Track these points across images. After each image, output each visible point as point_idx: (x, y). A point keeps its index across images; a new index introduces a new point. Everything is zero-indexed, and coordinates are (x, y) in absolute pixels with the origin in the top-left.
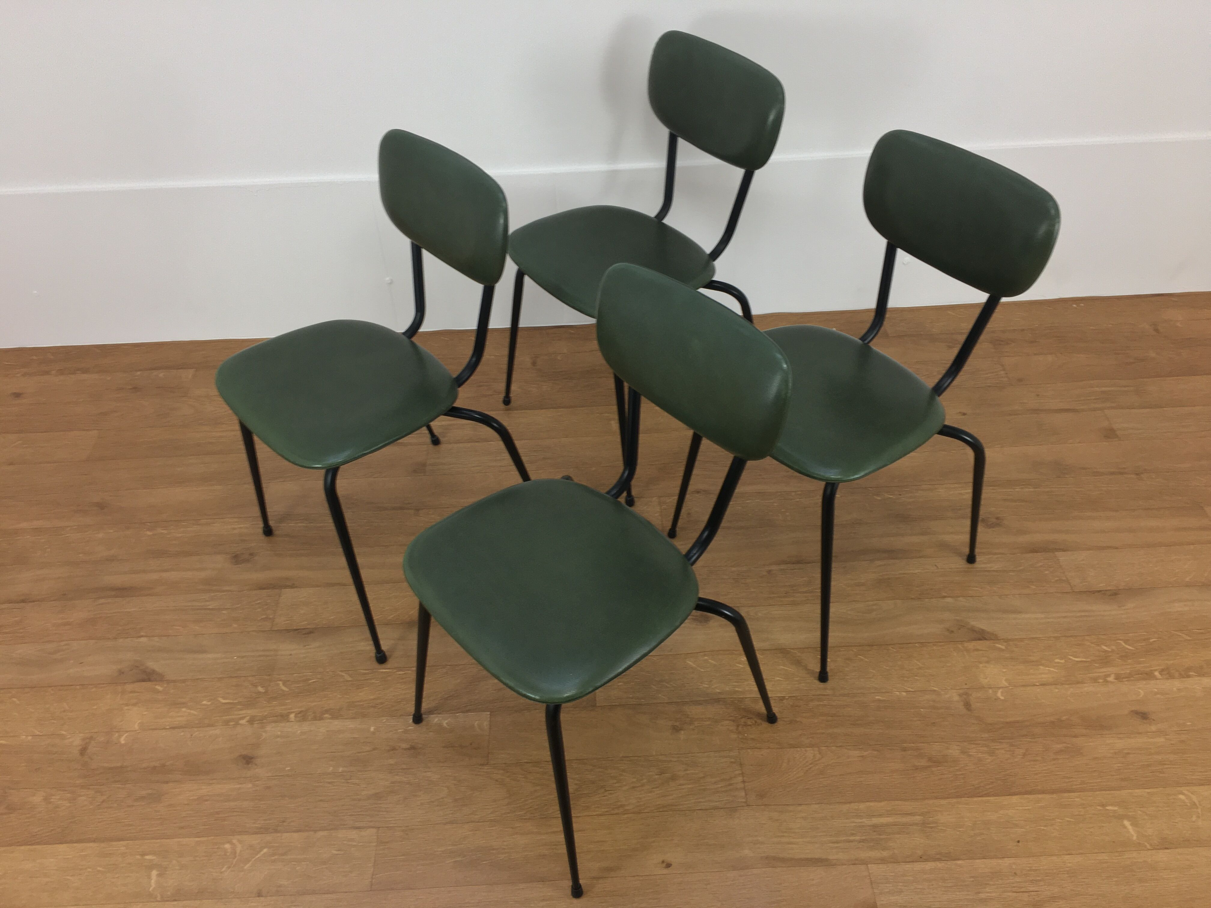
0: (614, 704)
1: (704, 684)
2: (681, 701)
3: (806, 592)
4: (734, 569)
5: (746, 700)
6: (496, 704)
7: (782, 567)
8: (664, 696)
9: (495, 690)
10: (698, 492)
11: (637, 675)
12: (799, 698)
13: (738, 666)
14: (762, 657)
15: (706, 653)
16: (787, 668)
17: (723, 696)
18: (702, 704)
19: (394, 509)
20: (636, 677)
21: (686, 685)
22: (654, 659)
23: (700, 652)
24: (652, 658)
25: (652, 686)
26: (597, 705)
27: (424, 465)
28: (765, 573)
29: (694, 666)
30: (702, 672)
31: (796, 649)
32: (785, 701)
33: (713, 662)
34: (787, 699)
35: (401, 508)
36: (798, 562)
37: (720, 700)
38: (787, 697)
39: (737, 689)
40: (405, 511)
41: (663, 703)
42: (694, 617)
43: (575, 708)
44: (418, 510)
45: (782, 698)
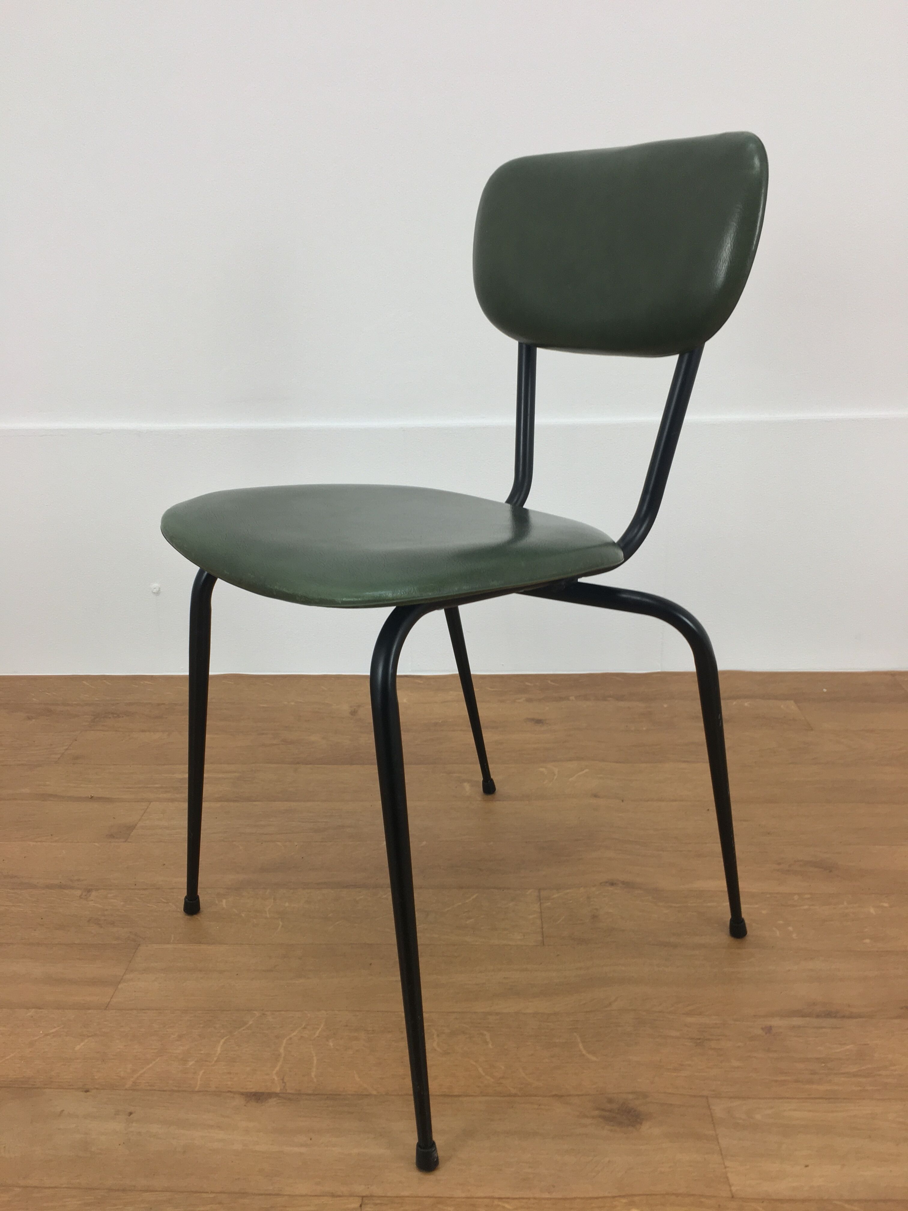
3: (855, 1075)
4: (690, 1020)
7: (797, 1021)
10: (612, 884)
15: (636, 1199)
19: (48, 887)
22: (507, 1206)
23: (620, 1196)
24: (500, 1203)
27: (131, 828)
28: (760, 1032)
31: (855, 1201)
35: (61, 887)
36: (829, 1015)
40: (66, 891)
42: (607, 1114)
44: (89, 891)
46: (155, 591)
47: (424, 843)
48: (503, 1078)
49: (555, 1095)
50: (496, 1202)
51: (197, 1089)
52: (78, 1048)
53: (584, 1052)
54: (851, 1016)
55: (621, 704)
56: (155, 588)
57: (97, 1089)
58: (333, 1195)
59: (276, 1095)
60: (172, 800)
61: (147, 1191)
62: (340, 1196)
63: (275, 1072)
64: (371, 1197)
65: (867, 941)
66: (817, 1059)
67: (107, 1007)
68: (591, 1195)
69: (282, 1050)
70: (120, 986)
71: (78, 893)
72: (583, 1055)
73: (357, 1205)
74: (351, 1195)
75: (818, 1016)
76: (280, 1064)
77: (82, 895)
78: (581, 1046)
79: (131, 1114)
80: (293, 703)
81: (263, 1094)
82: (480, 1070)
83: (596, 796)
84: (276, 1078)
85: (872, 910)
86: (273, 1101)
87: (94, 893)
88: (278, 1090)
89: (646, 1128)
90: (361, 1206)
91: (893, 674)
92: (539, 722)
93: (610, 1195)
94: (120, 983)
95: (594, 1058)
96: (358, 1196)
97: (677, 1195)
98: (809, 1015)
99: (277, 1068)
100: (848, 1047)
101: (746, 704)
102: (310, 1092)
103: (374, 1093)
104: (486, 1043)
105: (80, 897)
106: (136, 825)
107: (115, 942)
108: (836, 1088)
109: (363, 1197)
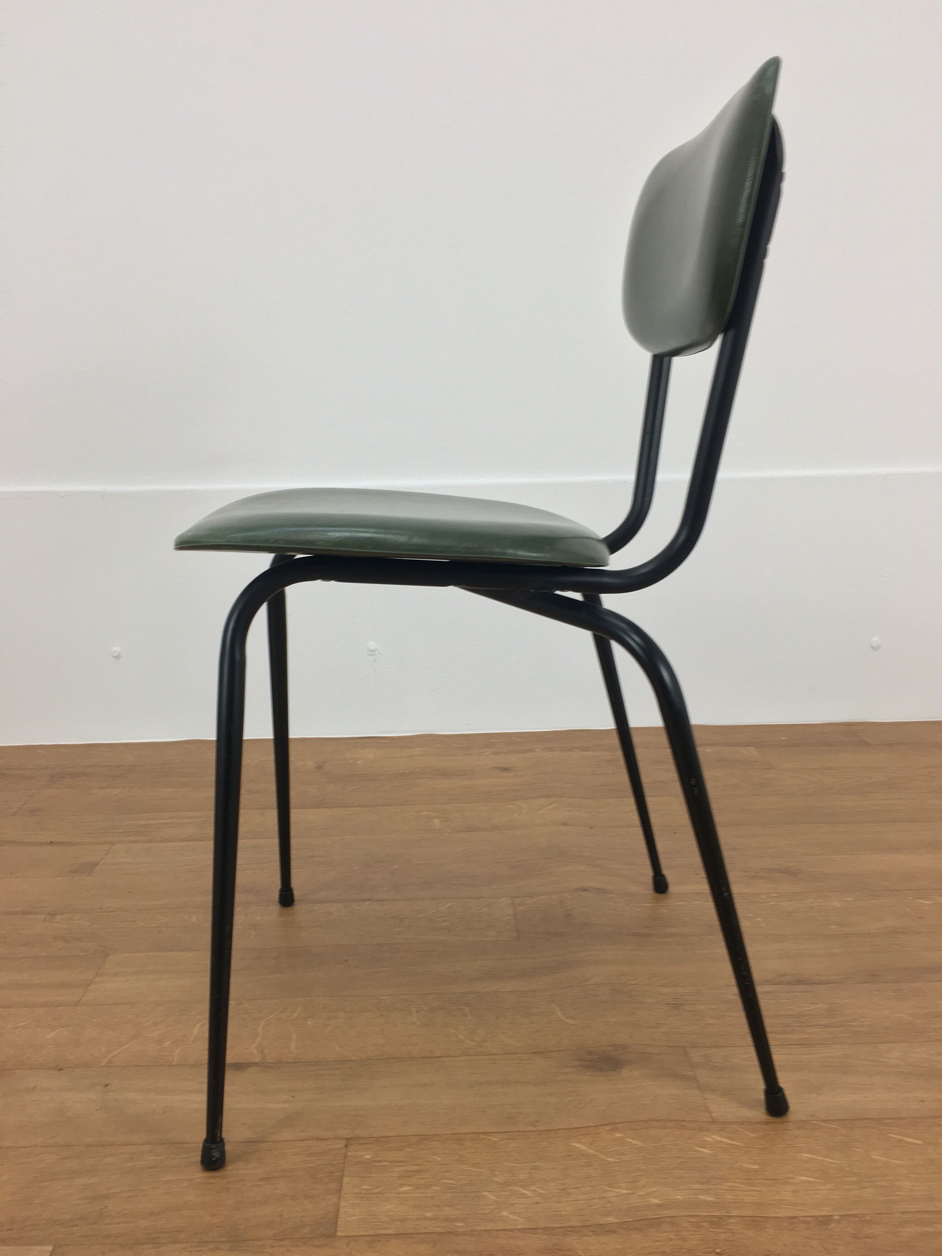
0: (382, 1232)
1: (619, 1188)
2: (558, 1225)
3: (826, 1026)
4: (665, 990)
5: (732, 1221)
6: (75, 1229)
7: (768, 988)
8: (513, 1213)
9: (85, 1199)
10: (584, 890)
11: (447, 1171)
12: (868, 1218)
13: (697, 1151)
14: (755, 1135)
15: (619, 1126)
16: (821, 1158)
17: (668, 1213)
18: (614, 1232)
19: (10, 913)
20: (447, 1174)
21: (571, 1190)
23: (603, 1125)
25: (486, 1193)
26: (339, 1234)
27: (94, 865)
29: (592, 1151)
30: (612, 1162)
31: (832, 1120)
32: (833, 1225)
33: (635, 1142)
34: (838, 1222)
35: (24, 913)
36: (799, 982)
37: (661, 1220)
38: (836, 1218)
39: (702, 1197)
40: (30, 916)
41: (511, 1230)
42: (587, 1063)
43: (283, 1240)
44: (54, 915)
45: (821, 1219)
46: (115, 654)
47: (396, 866)
48: (483, 1041)
49: (536, 1052)
50: (481, 1136)
51: (174, 1063)
52: (49, 1036)
53: (563, 1018)
54: (820, 983)
55: (586, 753)
56: (115, 652)
57: (70, 1067)
58: (318, 1139)
59: (256, 1064)
60: (136, 842)
61: (127, 1145)
62: (324, 1139)
63: (254, 1046)
64: (357, 1138)
65: (834, 927)
66: (789, 1015)
67: (77, 1004)
68: (575, 1126)
69: (260, 1030)
70: (92, 987)
71: (43, 917)
72: (562, 1021)
73: (343, 1145)
74: (336, 1138)
75: (788, 984)
76: (259, 1040)
77: (45, 919)
78: (559, 1014)
79: (107, 1085)
80: (257, 761)
81: (241, 1064)
82: (461, 1037)
83: (564, 824)
84: (255, 1051)
85: (837, 904)
86: (251, 1070)
87: (58, 917)
88: (257, 1060)
89: (625, 1072)
90: (346, 1146)
91: (848, 725)
92: (505, 769)
93: (594, 1125)
94: (89, 985)
95: (573, 1022)
96: (344, 1139)
97: (659, 1121)
98: (779, 983)
99: (256, 1044)
100: (819, 1006)
101: (709, 750)
102: (291, 1061)
103: (355, 1058)
104: (466, 1015)
105: (44, 920)
106: (99, 862)
107: (83, 954)
108: (807, 1036)
109: (348, 1139)
